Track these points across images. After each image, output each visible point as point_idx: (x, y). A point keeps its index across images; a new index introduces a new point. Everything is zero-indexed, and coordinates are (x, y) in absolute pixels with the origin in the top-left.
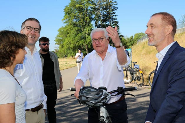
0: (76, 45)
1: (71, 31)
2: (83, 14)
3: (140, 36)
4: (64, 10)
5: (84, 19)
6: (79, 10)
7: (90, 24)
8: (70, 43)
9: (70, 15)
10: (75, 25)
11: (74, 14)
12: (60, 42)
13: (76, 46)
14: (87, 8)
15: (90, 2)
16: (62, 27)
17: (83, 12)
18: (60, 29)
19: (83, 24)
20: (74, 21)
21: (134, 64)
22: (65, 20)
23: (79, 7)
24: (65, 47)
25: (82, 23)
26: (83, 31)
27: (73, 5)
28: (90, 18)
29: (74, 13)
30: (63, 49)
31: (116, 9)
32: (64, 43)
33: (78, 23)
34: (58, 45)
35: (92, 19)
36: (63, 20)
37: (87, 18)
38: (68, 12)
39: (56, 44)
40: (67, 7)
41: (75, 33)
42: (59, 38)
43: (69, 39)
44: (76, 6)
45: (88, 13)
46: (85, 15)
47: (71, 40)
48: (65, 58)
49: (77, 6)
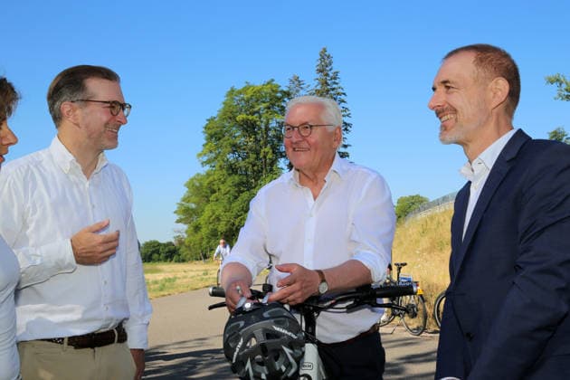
0: (234, 224)
1: (221, 186)
2: (257, 141)
3: (413, 204)
4: (205, 128)
5: (258, 154)
6: (244, 129)
7: (274, 168)
8: (218, 219)
9: (221, 141)
10: (233, 169)
11: (231, 141)
12: (191, 216)
13: (234, 229)
14: (267, 124)
15: (277, 109)
16: (198, 174)
17: (255, 134)
18: (192, 180)
19: (255, 168)
20: (231, 157)
21: (399, 269)
22: (205, 154)
23: (245, 122)
24: (204, 231)
25: (254, 166)
26: (254, 187)
27: (229, 114)
28: (273, 152)
29: (231, 135)
30: (198, 237)
31: (346, 129)
32: (202, 220)
33: (242, 164)
34: (185, 223)
35: (281, 153)
36: (199, 155)
37: (266, 150)
38: (216, 134)
39: (178, 222)
40: (211, 120)
41: (233, 190)
42: (186, 205)
43: (214, 208)
44: (237, 119)
45: (269, 139)
46: (261, 142)
47: (220, 211)
48: (202, 262)
49: (240, 117)
